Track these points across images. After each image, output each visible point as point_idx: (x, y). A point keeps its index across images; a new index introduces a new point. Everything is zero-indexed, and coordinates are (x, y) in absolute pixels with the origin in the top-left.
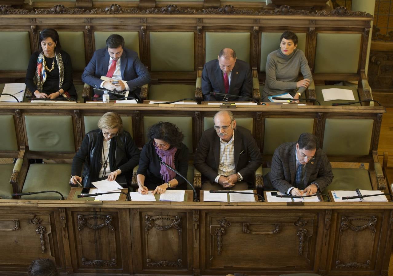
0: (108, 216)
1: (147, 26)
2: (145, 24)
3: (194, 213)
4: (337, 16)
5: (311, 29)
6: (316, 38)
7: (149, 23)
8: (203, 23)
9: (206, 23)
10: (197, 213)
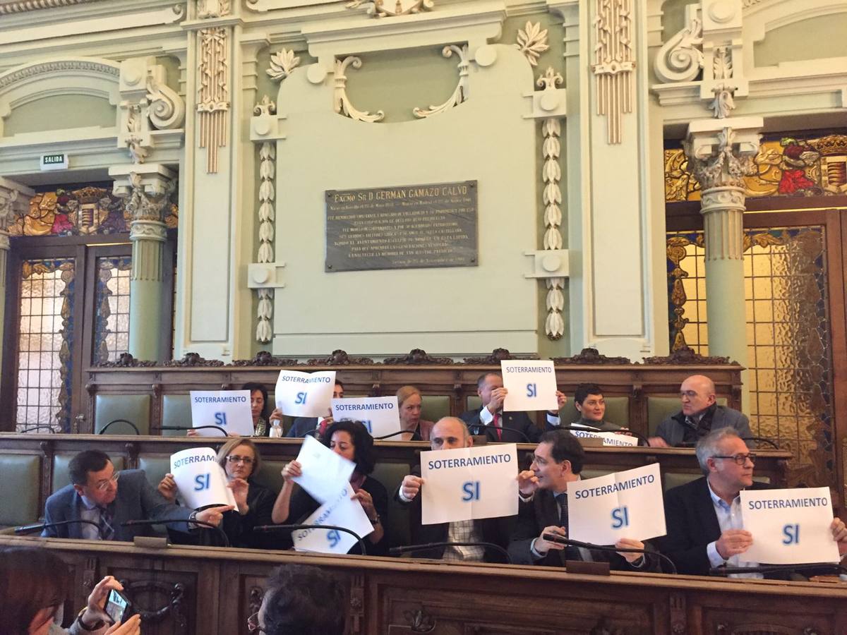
0: (176, 586)
1: (381, 385)
2: (379, 382)
3: (353, 584)
4: (679, 364)
5: (635, 387)
6: (645, 406)
7: (385, 380)
8: (463, 380)
9: (467, 380)
10: (360, 584)
